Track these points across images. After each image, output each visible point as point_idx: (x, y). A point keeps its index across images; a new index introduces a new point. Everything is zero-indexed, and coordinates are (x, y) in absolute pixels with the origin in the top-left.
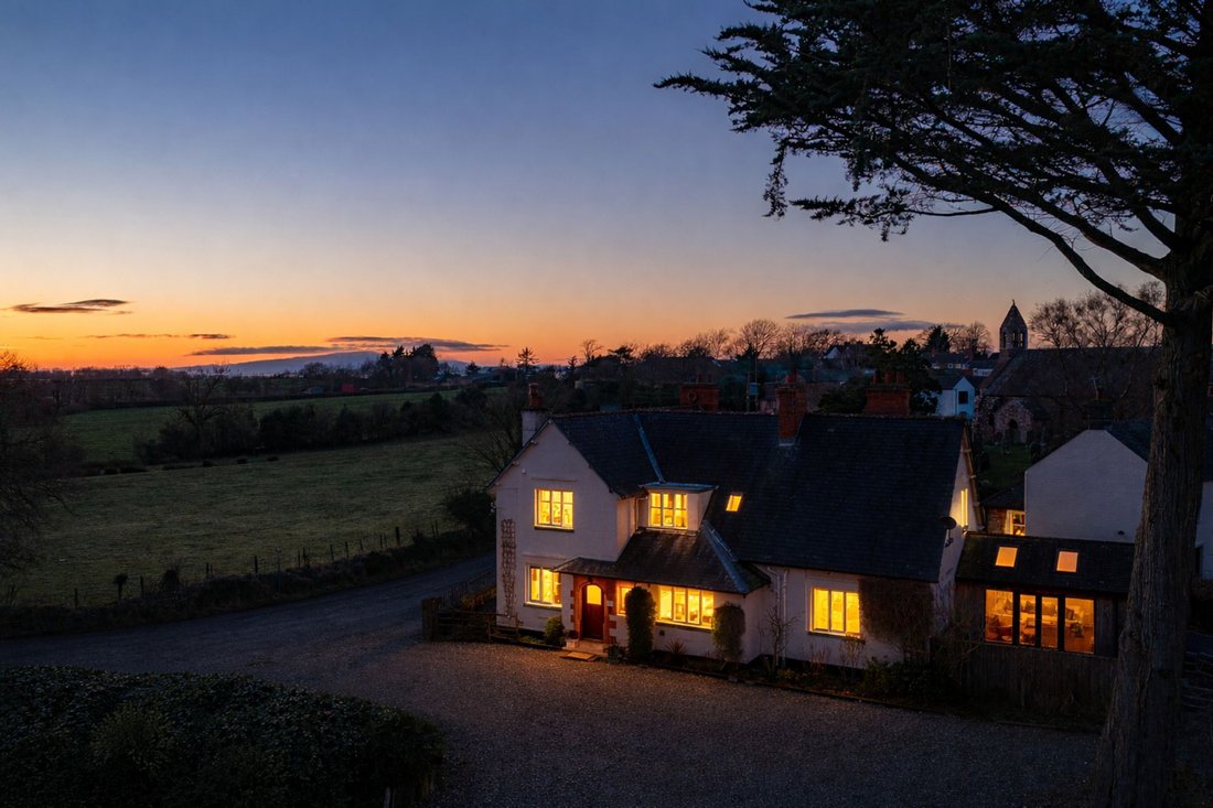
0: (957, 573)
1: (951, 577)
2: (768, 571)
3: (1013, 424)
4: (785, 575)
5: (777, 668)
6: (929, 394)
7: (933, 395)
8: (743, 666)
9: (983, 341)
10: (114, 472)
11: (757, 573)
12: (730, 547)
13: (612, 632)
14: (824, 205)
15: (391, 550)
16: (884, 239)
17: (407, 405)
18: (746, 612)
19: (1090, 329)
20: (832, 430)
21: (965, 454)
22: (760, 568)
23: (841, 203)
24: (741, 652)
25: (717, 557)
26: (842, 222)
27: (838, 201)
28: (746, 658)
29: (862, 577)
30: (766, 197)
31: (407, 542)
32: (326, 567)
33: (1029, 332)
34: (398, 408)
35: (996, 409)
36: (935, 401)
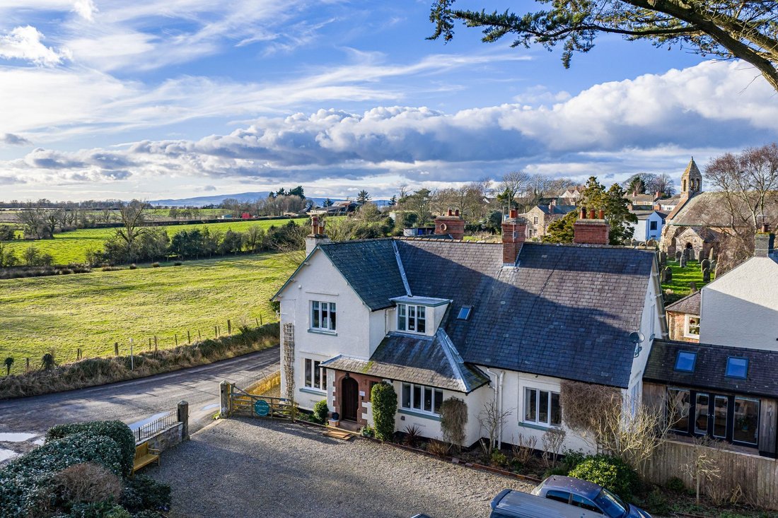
0: (644, 374)
1: (640, 378)
2: (487, 371)
3: (689, 246)
4: (501, 376)
5: (493, 452)
6: (629, 224)
7: (632, 225)
8: (465, 450)
9: (668, 186)
10: (69, 273)
11: (479, 374)
12: (458, 350)
13: (364, 416)
14: (493, 21)
15: (222, 338)
16: (567, 65)
17: (273, 228)
18: (468, 405)
19: (752, 177)
20: (546, 256)
21: (654, 277)
22: (482, 368)
23: (513, 18)
24: (463, 437)
25: (447, 359)
26: (517, 44)
27: (509, 15)
28: (467, 443)
29: (563, 381)
30: (432, 18)
31: (236, 332)
32: (170, 351)
33: (704, 179)
34: (266, 230)
35: (677, 234)
36: (632, 229)
